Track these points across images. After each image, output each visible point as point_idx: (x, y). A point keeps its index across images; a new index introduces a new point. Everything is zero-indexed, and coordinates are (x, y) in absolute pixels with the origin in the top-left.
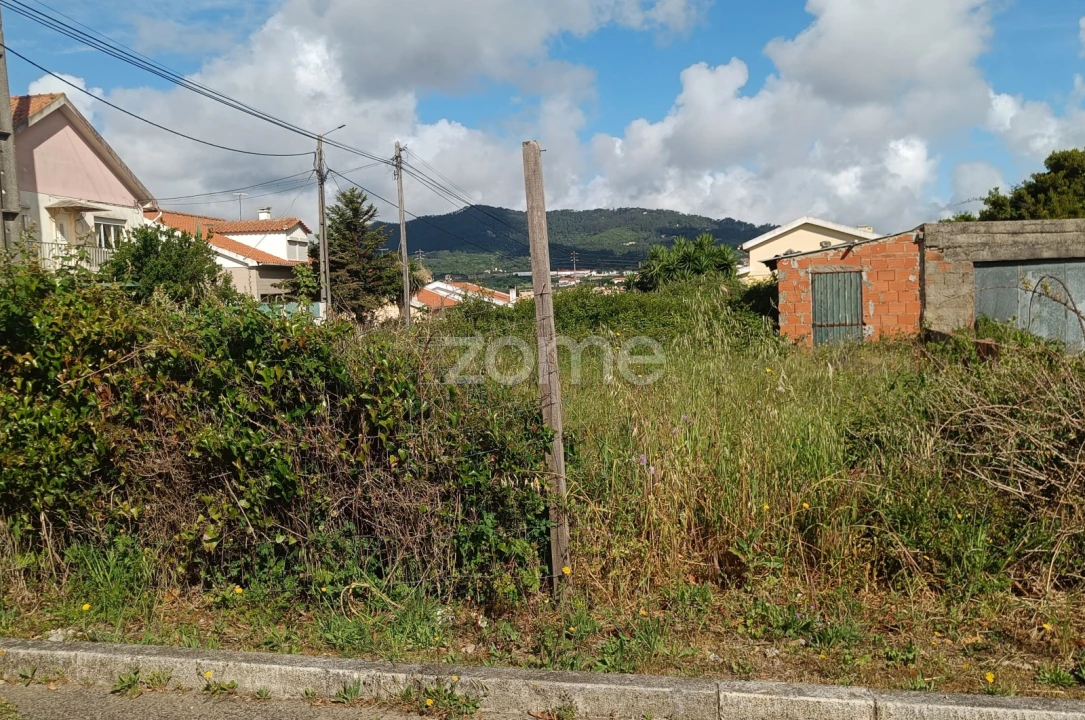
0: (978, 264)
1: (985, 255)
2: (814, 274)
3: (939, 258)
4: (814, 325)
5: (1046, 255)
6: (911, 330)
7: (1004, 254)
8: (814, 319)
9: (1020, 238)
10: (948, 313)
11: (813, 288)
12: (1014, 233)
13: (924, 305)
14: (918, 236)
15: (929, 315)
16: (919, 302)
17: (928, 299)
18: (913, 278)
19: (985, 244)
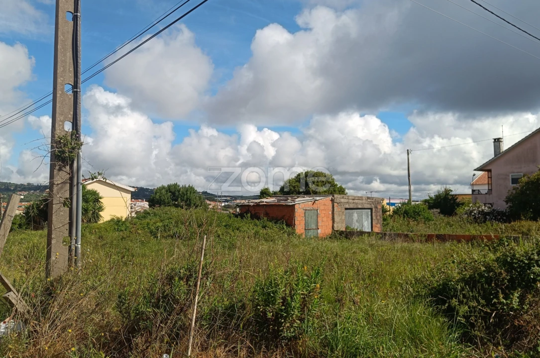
0: (346, 209)
1: (347, 206)
2: (305, 210)
3: (337, 206)
4: (305, 229)
5: (360, 207)
6: (330, 231)
7: (352, 206)
8: (305, 227)
9: (354, 201)
10: (340, 225)
11: (305, 216)
12: (353, 200)
13: (333, 222)
14: (332, 198)
15: (335, 225)
16: (331, 221)
17: (335, 220)
18: (330, 213)
19: (347, 202)
